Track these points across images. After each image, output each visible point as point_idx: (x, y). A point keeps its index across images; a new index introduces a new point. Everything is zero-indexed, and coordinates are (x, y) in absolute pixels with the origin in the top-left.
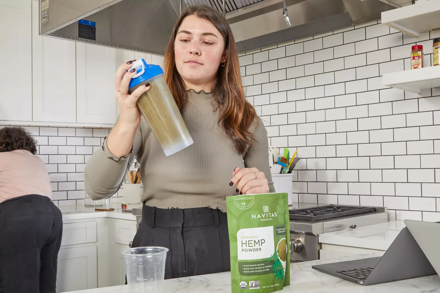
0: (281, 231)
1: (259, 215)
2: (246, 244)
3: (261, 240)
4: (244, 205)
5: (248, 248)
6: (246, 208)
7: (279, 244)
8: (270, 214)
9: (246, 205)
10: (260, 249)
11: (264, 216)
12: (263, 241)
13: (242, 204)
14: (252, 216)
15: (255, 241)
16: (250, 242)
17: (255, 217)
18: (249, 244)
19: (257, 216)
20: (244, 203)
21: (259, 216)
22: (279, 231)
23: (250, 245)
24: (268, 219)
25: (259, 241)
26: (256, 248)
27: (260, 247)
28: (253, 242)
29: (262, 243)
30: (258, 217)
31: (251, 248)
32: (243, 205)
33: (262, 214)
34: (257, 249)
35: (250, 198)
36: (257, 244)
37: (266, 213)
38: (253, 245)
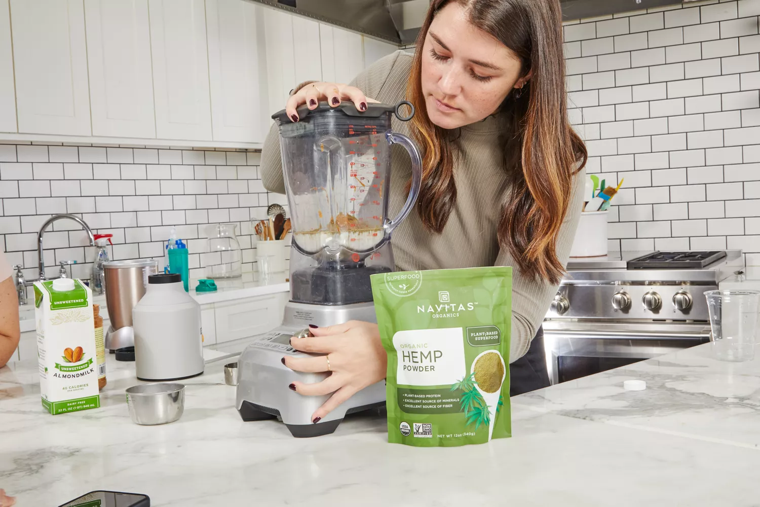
0: (482, 336)
1: (430, 307)
2: (409, 356)
3: (435, 352)
4: (405, 288)
5: (412, 364)
6: (408, 293)
7: (478, 361)
8: (453, 305)
9: (407, 289)
10: (432, 368)
11: (439, 310)
12: (438, 354)
13: (400, 286)
14: (419, 308)
15: (421, 353)
16: (414, 355)
17: (423, 311)
18: (413, 357)
19: (426, 309)
20: (404, 285)
21: (431, 309)
22: (477, 336)
23: (415, 360)
24: (448, 315)
25: (430, 352)
26: (423, 365)
27: (433, 363)
28: (418, 355)
29: (435, 357)
30: (429, 310)
31: (416, 365)
32: (402, 289)
33: (436, 305)
34: (426, 367)
35: (414, 276)
36: (426, 358)
37: (444, 304)
38: (418, 360)
